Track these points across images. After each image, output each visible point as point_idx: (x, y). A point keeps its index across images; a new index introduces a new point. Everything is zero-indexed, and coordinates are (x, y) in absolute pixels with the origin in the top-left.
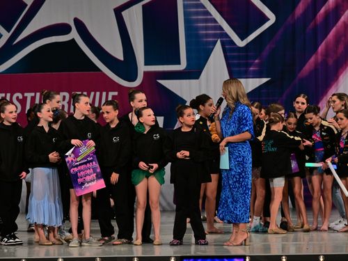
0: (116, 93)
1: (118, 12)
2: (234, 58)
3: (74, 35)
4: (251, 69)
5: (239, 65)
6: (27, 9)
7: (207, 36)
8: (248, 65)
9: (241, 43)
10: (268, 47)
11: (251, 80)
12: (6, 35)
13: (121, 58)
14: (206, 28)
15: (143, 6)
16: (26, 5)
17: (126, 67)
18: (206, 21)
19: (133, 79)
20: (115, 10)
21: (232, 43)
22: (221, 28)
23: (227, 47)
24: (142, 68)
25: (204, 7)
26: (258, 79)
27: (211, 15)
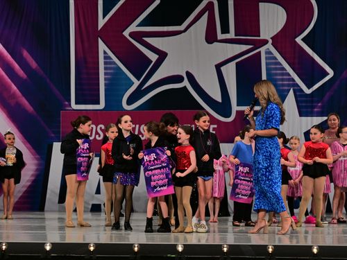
0: (216, 126)
1: (218, 67)
2: (302, 102)
3: (186, 83)
4: (316, 110)
5: (306, 107)
6: (152, 65)
7: (283, 85)
8: (313, 107)
9: (308, 91)
10: (328, 94)
11: (315, 118)
12: (137, 83)
13: (219, 100)
14: (283, 80)
15: (237, 64)
16: (152, 62)
17: (224, 107)
18: (283, 74)
19: (228, 116)
20: (216, 66)
21: (302, 91)
22: (293, 80)
23: (298, 93)
24: (235, 108)
25: (281, 64)
26: (320, 118)
27: (286, 70)
